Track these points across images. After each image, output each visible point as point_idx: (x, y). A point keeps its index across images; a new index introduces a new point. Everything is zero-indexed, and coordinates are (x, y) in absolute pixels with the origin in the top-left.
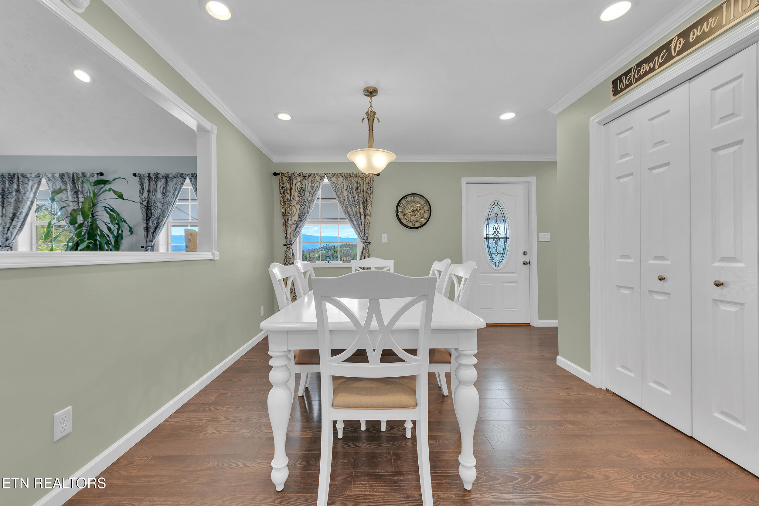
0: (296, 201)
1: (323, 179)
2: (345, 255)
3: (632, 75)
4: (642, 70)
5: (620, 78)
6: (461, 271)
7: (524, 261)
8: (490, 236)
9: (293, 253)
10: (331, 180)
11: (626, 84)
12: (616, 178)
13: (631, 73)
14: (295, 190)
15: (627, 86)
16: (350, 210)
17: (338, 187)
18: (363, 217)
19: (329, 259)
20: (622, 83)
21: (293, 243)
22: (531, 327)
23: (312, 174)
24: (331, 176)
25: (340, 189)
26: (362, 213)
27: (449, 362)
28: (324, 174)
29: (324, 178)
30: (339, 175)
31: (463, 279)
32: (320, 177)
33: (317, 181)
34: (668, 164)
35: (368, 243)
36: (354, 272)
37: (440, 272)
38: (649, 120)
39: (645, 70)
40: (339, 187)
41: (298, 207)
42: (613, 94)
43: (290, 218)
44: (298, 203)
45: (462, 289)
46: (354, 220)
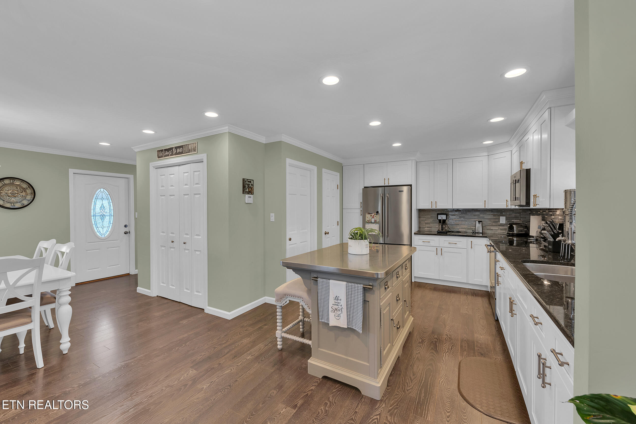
4: (166, 153)
5: (160, 151)
6: (65, 248)
7: (125, 232)
8: (97, 214)
11: (161, 155)
12: (160, 195)
13: (163, 152)
15: (162, 157)
22: (130, 275)
27: (55, 302)
31: (65, 254)
34: (174, 196)
37: (46, 249)
38: (169, 174)
42: (157, 157)
45: (64, 259)
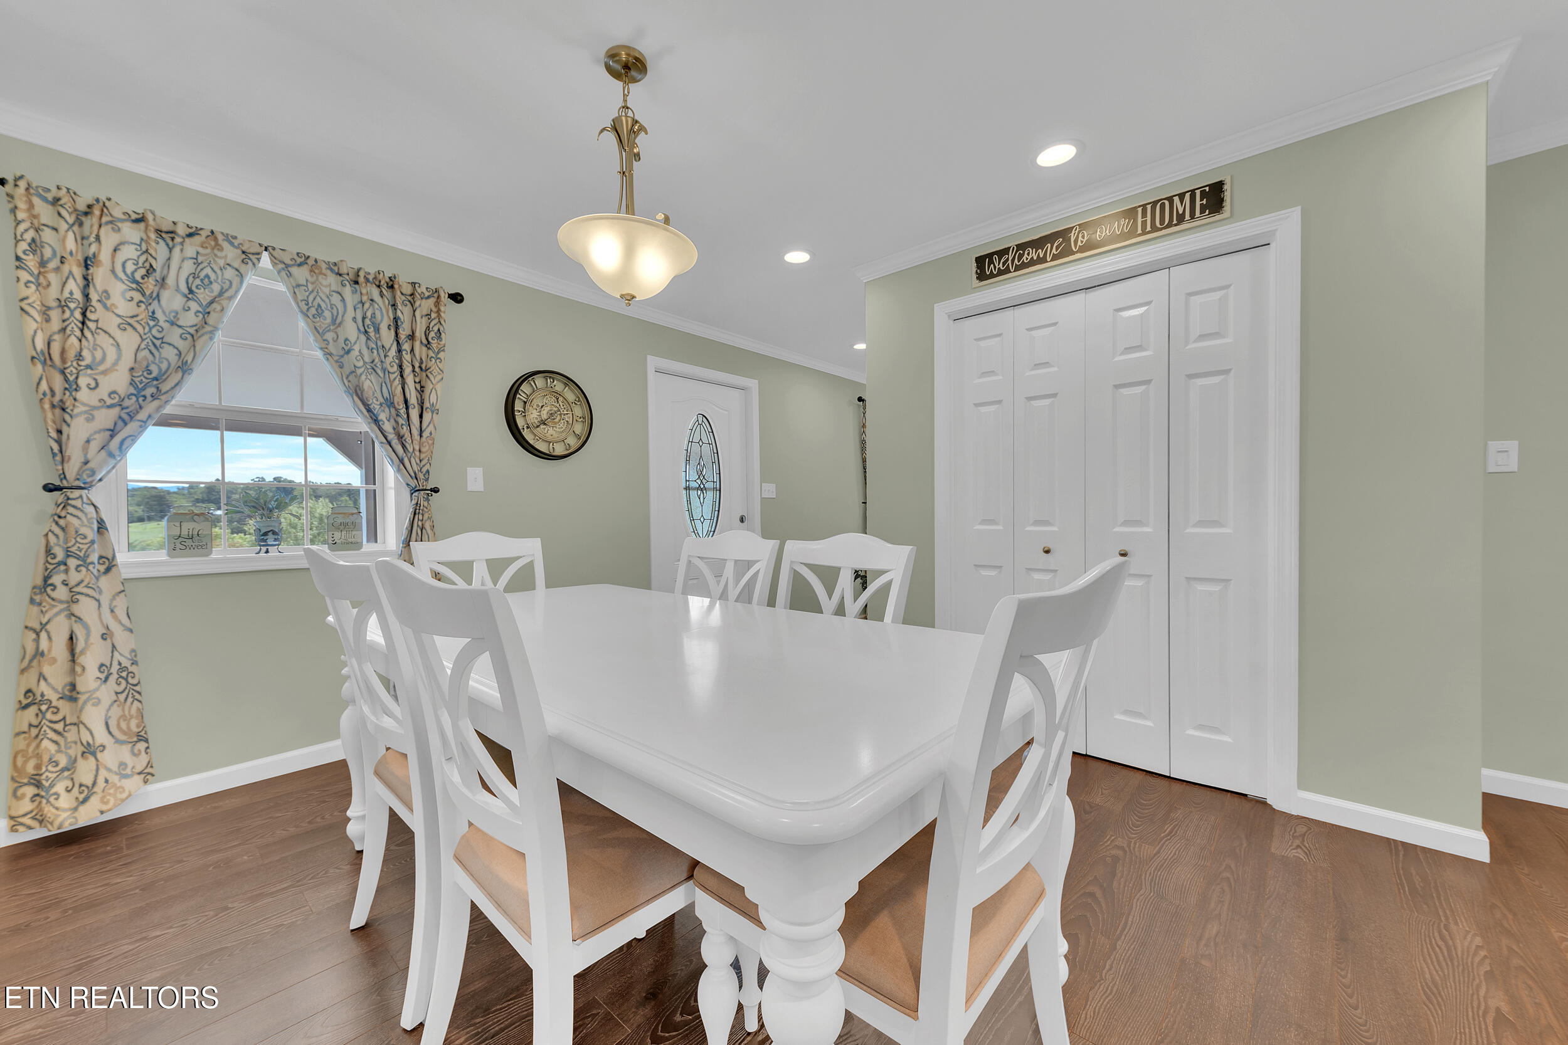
0: (119, 316)
1: (255, 261)
2: (342, 527)
3: (1010, 259)
4: (1026, 255)
5: (990, 256)
9: (100, 522)
10: (290, 275)
11: (999, 268)
12: (974, 404)
13: (1008, 255)
14: (113, 271)
15: (1001, 273)
16: (369, 386)
17: (319, 306)
18: (414, 413)
19: (275, 540)
20: (992, 265)
21: (100, 480)
23: (204, 234)
24: (288, 262)
25: (327, 314)
26: (413, 399)
28: (260, 245)
29: (259, 260)
30: (324, 266)
32: (244, 252)
33: (228, 262)
34: (1054, 395)
35: (431, 490)
38: (1027, 329)
39: (1030, 257)
40: (323, 305)
41: (129, 341)
42: (977, 278)
43: (83, 380)
44: (126, 324)
46: (385, 420)
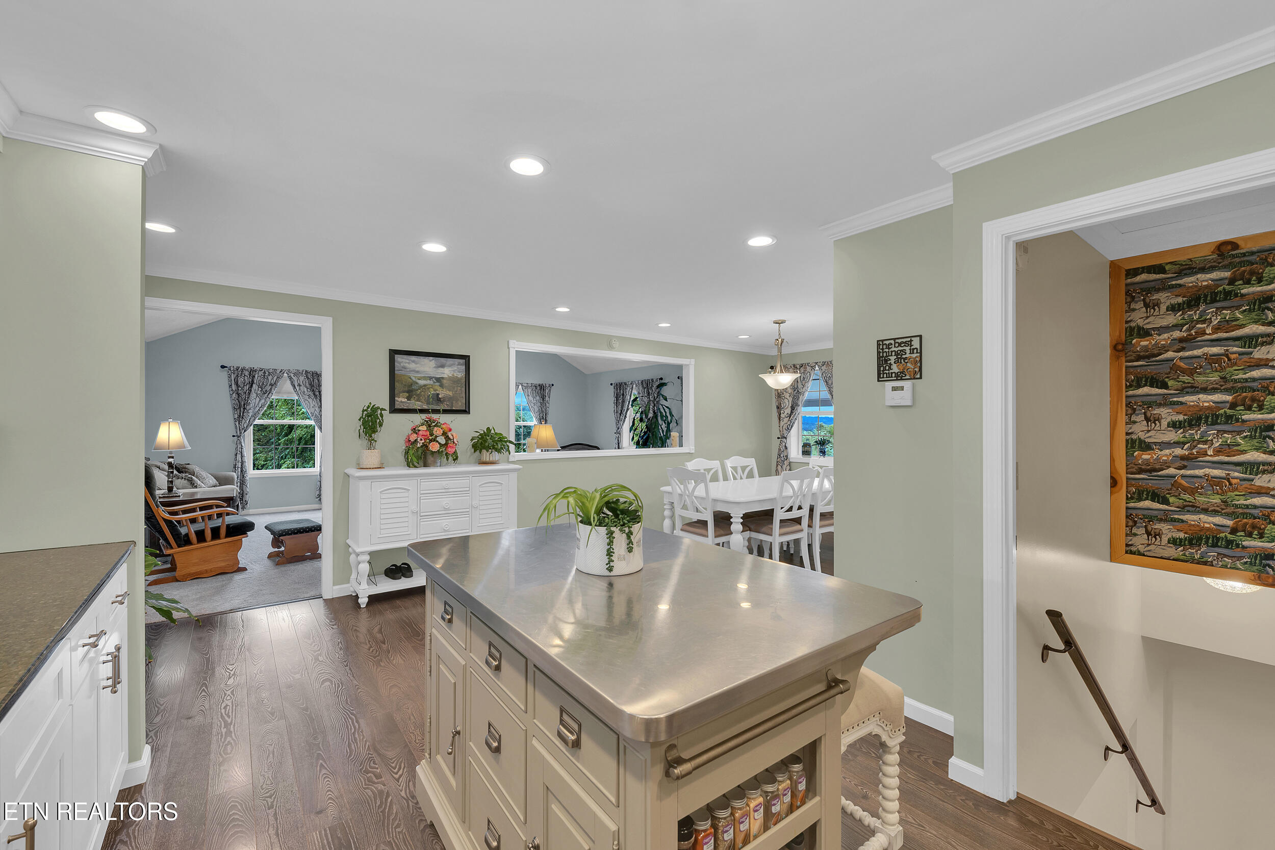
9: (785, 446)
10: (822, 370)
23: (803, 365)
24: (821, 365)
25: (831, 378)
28: (815, 363)
29: (815, 368)
30: (829, 363)
32: (811, 367)
33: (808, 371)
36: (811, 466)
41: (790, 399)
43: (782, 412)
